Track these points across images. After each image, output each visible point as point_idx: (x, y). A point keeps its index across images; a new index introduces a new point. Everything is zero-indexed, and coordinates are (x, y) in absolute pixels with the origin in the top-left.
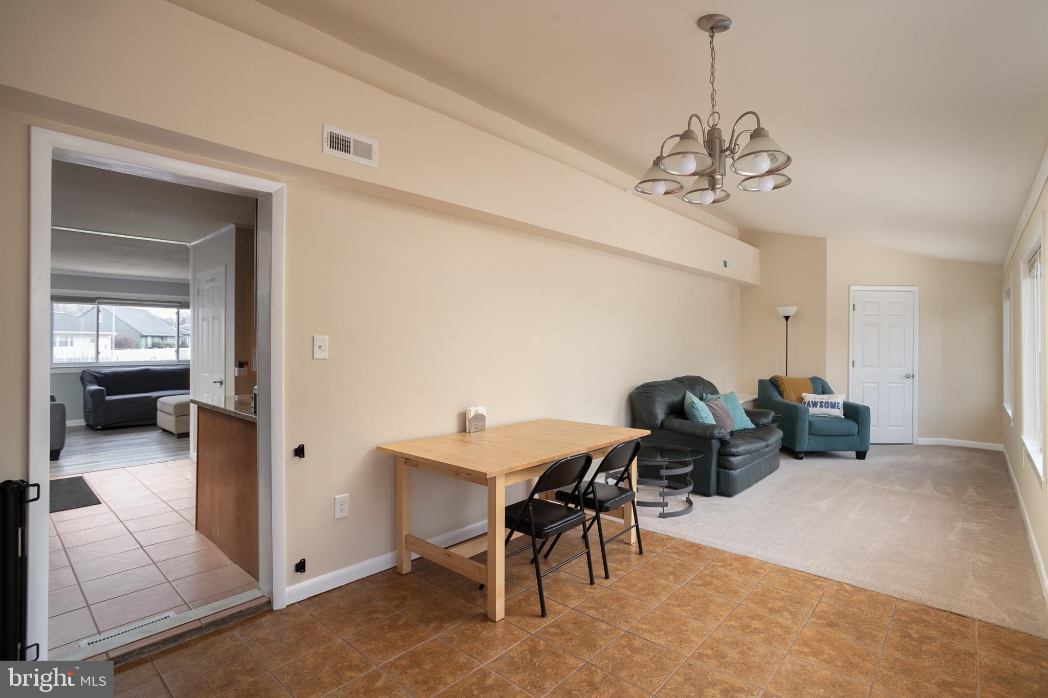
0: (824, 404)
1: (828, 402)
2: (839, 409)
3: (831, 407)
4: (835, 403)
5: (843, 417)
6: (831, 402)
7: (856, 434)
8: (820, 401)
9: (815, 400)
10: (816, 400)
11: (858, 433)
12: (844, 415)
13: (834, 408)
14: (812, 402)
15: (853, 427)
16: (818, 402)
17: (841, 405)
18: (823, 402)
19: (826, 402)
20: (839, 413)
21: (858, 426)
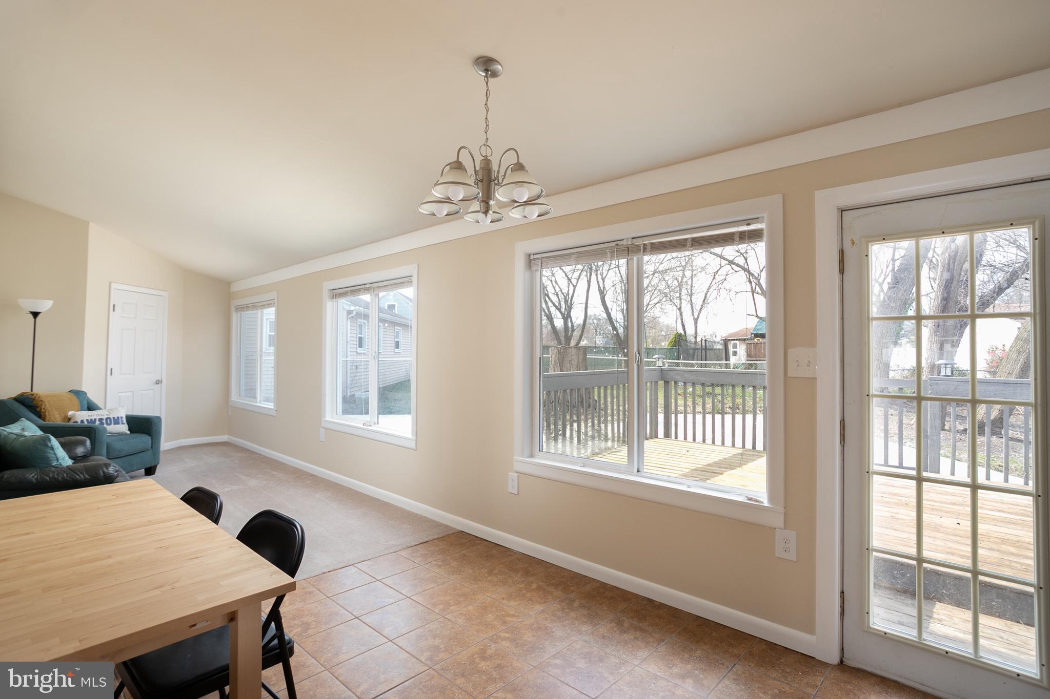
0: (104, 421)
1: (109, 418)
2: (124, 424)
3: (115, 424)
4: (118, 418)
5: (129, 432)
6: (114, 418)
7: (150, 448)
8: (98, 418)
9: (91, 418)
10: (93, 418)
11: (152, 447)
12: (129, 430)
13: (118, 423)
14: (87, 420)
15: (143, 440)
16: (95, 419)
17: (124, 419)
18: (102, 419)
19: (107, 419)
20: (124, 428)
21: (152, 439)
